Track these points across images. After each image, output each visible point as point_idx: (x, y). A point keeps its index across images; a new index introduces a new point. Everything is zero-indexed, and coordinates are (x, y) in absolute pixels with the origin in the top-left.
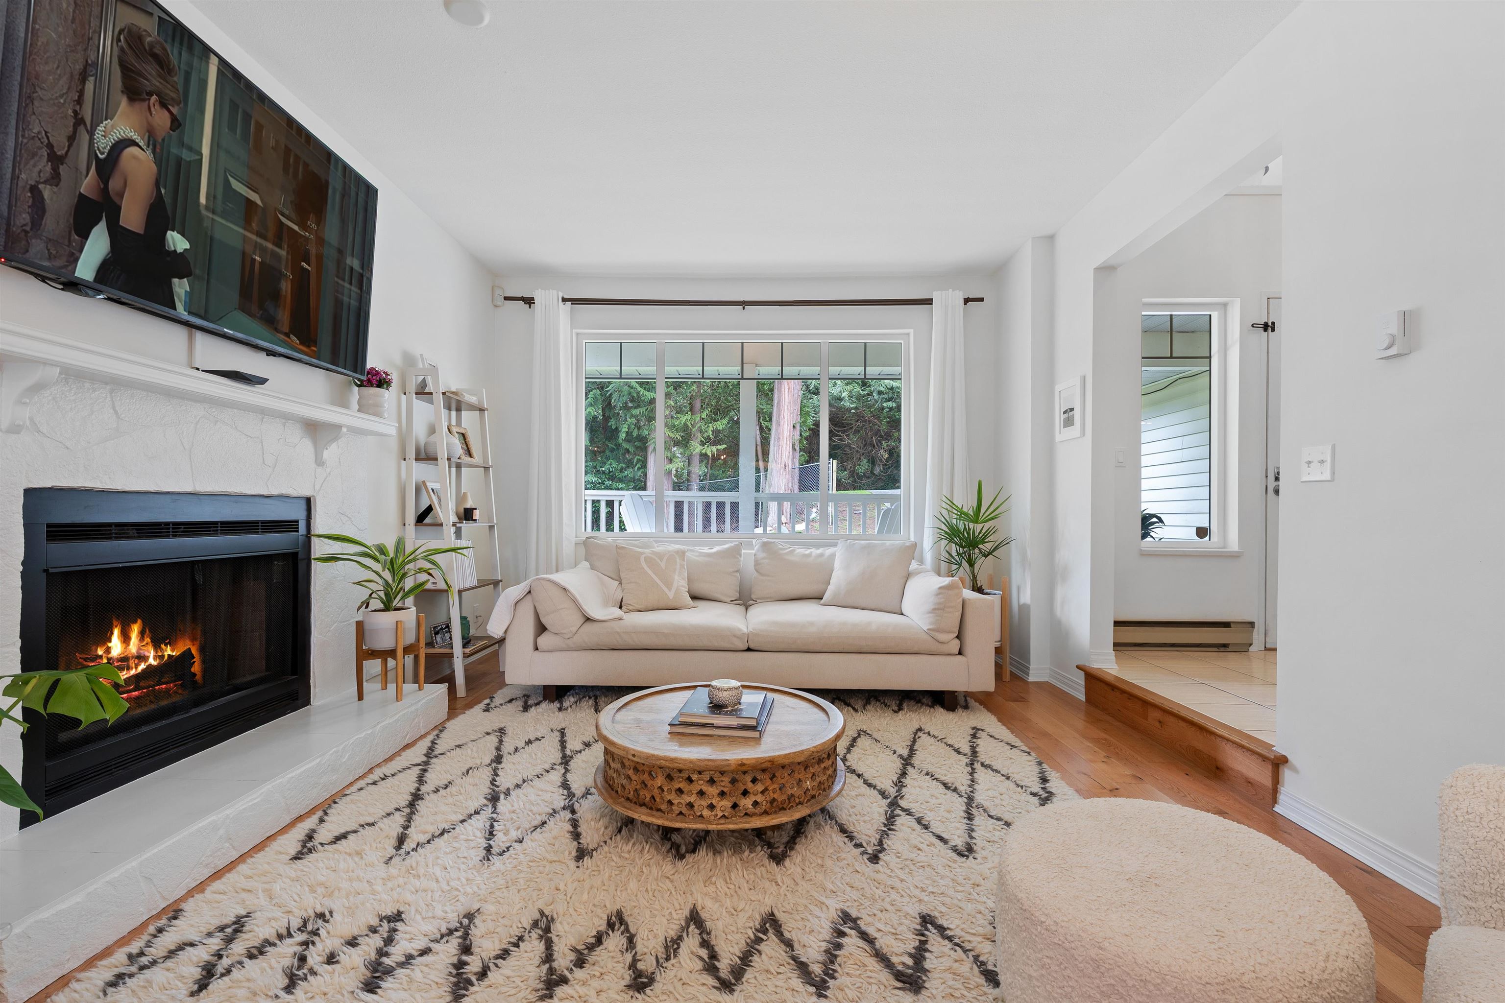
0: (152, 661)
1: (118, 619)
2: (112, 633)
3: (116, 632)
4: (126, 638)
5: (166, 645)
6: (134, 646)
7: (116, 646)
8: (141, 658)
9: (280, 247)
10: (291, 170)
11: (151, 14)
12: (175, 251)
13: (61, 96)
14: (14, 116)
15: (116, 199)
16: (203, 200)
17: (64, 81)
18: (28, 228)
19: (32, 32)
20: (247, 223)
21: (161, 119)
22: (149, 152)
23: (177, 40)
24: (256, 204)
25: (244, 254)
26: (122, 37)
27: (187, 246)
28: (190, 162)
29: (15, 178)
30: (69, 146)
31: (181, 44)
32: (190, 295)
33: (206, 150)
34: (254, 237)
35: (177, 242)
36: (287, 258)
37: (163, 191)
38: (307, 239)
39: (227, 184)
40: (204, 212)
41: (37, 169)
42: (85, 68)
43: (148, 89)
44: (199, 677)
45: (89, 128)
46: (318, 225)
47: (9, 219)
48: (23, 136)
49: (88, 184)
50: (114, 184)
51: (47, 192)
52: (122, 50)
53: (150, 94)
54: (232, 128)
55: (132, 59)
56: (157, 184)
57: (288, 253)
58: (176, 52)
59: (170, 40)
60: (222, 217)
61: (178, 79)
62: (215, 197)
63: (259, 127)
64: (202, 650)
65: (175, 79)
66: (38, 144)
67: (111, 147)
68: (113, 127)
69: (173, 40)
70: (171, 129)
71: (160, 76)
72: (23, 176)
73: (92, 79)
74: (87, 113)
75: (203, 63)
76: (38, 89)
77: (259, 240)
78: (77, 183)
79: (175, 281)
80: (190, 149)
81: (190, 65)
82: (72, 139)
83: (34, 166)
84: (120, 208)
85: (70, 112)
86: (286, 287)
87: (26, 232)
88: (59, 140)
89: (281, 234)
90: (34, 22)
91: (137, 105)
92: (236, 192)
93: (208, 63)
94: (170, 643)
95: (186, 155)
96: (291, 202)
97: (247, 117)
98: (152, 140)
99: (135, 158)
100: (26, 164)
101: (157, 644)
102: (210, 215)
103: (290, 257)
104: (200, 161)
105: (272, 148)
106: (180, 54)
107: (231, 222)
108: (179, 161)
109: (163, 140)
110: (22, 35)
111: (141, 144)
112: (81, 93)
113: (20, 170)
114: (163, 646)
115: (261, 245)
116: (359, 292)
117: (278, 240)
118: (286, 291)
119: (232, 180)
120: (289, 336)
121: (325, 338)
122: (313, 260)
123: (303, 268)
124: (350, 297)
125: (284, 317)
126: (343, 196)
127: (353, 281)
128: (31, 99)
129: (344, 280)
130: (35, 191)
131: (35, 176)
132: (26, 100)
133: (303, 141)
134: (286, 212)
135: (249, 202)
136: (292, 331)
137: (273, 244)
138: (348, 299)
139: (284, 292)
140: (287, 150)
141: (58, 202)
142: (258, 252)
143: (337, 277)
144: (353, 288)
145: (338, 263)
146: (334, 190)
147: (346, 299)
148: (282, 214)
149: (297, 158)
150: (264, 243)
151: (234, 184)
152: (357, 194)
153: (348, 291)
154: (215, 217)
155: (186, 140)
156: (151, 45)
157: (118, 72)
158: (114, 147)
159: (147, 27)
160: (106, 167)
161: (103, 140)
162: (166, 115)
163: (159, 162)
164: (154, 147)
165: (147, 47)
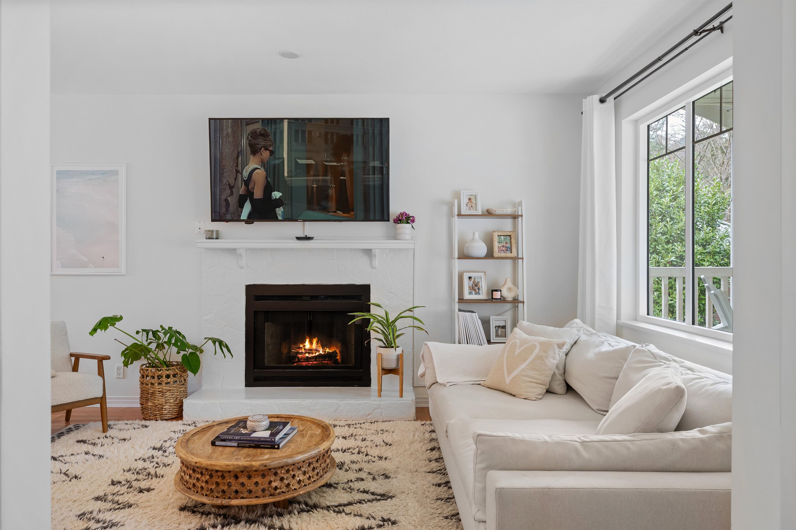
0: (321, 352)
1: (307, 334)
2: (305, 339)
3: (307, 339)
4: (311, 342)
5: (327, 348)
6: (314, 344)
7: (307, 344)
9: (327, 176)
10: (329, 141)
11: (259, 122)
12: (276, 198)
13: (231, 168)
14: (218, 181)
15: (252, 191)
16: (286, 174)
17: (232, 163)
18: (225, 212)
19: (221, 153)
20: (308, 174)
22: (263, 169)
23: (270, 123)
24: (312, 164)
25: (307, 187)
26: (249, 136)
27: (281, 194)
28: (279, 163)
29: (220, 199)
30: (235, 182)
32: (284, 213)
33: (285, 156)
34: (312, 178)
35: (276, 195)
36: (331, 179)
37: (269, 179)
38: (342, 166)
39: (297, 162)
40: (287, 179)
41: (226, 193)
42: (238, 154)
43: (260, 148)
44: (339, 361)
45: (241, 172)
46: (348, 156)
47: (220, 212)
48: (221, 186)
49: (242, 190)
50: (250, 186)
51: (229, 199)
52: (250, 140)
53: (261, 148)
54: (297, 140)
55: (253, 141)
56: (267, 178)
57: (331, 177)
58: (269, 128)
59: (267, 125)
60: (296, 177)
61: (271, 137)
62: (291, 171)
63: (310, 132)
64: (342, 352)
65: (270, 137)
66: (226, 185)
67: (248, 176)
68: (249, 167)
69: (268, 124)
70: (270, 156)
71: (264, 140)
72: (222, 197)
73: (240, 156)
75: (281, 125)
76: (224, 169)
77: (315, 178)
78: (239, 191)
79: (277, 209)
80: (279, 159)
81: (276, 129)
82: (235, 179)
83: (225, 193)
84: (253, 193)
85: (235, 171)
86: (332, 192)
87: (225, 214)
88: (232, 181)
89: (325, 170)
90: (222, 150)
91: (256, 156)
92: (301, 164)
93: (283, 123)
95: (277, 162)
96: (332, 154)
97: (304, 132)
98: (263, 164)
99: (257, 173)
100: (223, 194)
102: (290, 179)
103: (333, 178)
104: (283, 161)
105: (318, 137)
106: (271, 127)
107: (300, 177)
108: (274, 166)
109: (267, 162)
110: (219, 156)
111: (259, 167)
112: (237, 163)
113: (221, 196)
114: (326, 348)
116: (381, 176)
117: (325, 174)
118: (332, 193)
119: (298, 160)
120: (336, 212)
121: (359, 207)
122: (347, 173)
123: (341, 180)
124: (374, 181)
125: (332, 205)
126: (364, 136)
127: (376, 172)
128: (223, 173)
129: (369, 174)
130: (226, 200)
131: (226, 196)
132: (222, 174)
133: (335, 124)
134: (329, 160)
135: (308, 165)
136: (337, 209)
137: (323, 176)
138: (373, 183)
139: (331, 194)
140: (326, 133)
141: (233, 200)
142: (315, 183)
143: (364, 175)
144: (376, 176)
145: (364, 168)
146: (357, 136)
147: (371, 183)
148: (326, 162)
149: (332, 134)
150: (317, 178)
151: (300, 161)
152: (374, 130)
153: (374, 180)
154: (292, 179)
155: (277, 156)
156: (260, 132)
157: (249, 148)
158: (250, 173)
159: (258, 126)
160: (247, 182)
161: (246, 174)
162: (268, 152)
163: (266, 170)
164: (264, 166)
165: (258, 134)
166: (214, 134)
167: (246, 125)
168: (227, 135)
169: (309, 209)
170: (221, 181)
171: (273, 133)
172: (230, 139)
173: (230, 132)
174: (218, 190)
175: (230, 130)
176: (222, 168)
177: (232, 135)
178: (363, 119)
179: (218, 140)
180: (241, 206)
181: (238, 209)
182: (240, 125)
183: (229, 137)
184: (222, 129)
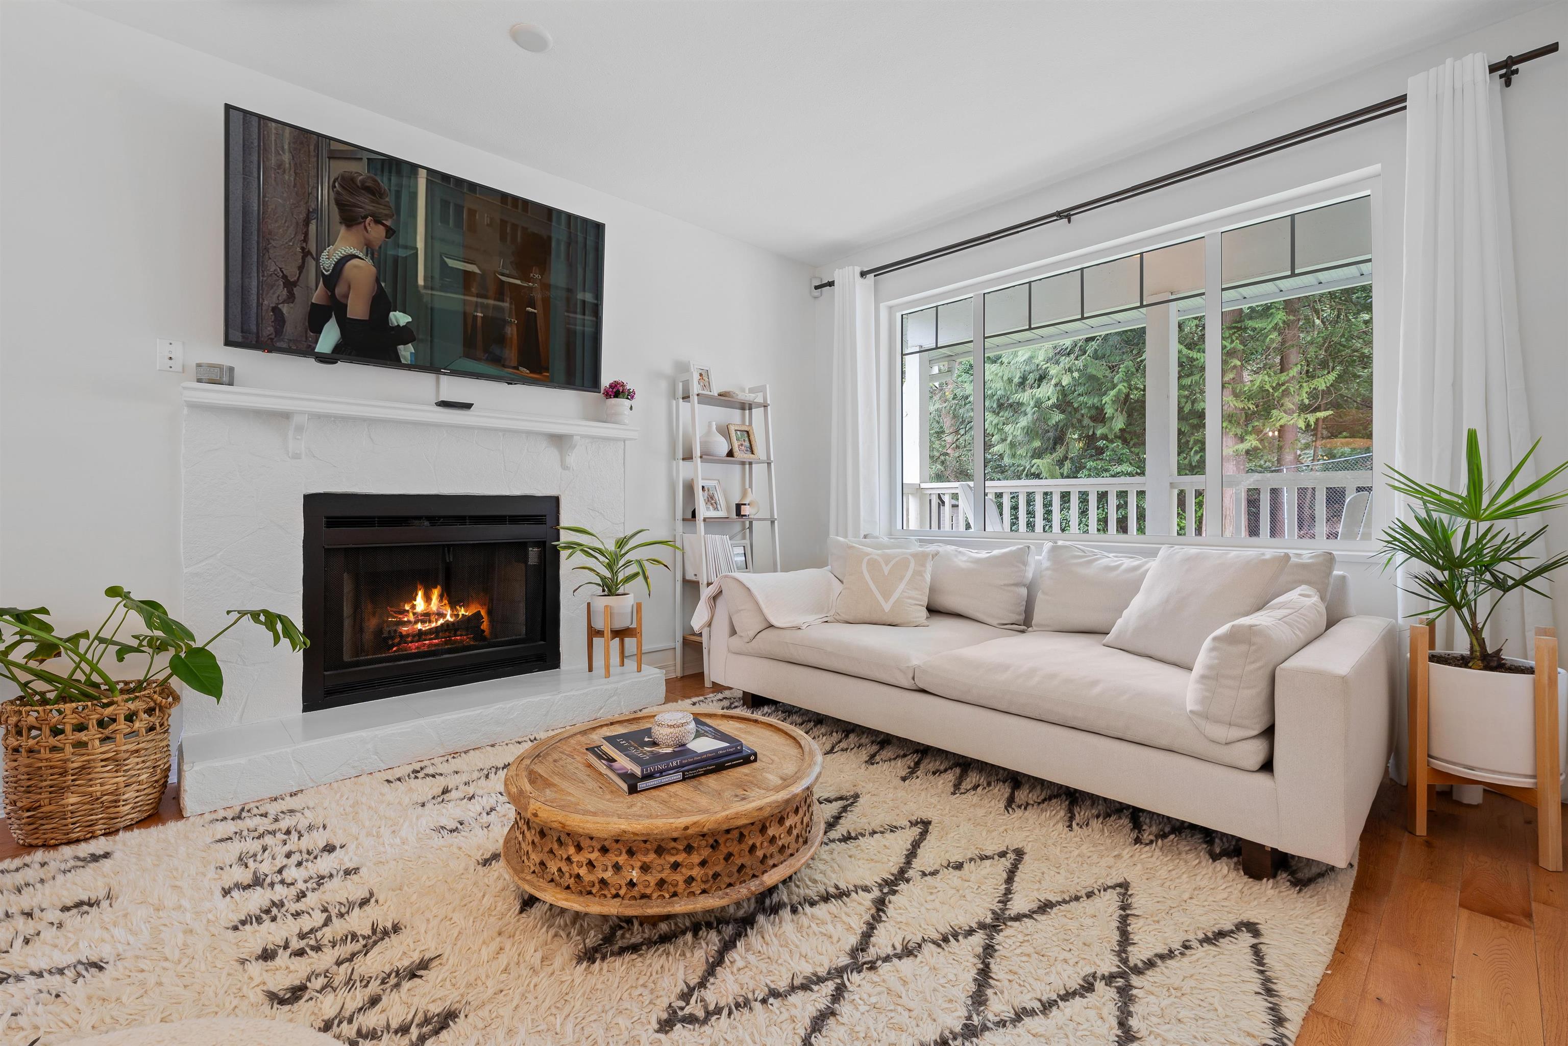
0: (449, 618)
1: (421, 583)
2: (417, 594)
3: (420, 593)
4: (428, 599)
6: (434, 605)
7: (420, 604)
8: (441, 615)
9: (503, 301)
10: (509, 238)
11: (361, 159)
12: (398, 326)
13: (290, 241)
14: (255, 264)
15: (343, 300)
16: (421, 282)
17: (291, 231)
18: (273, 336)
19: (263, 203)
20: (466, 289)
21: (377, 233)
22: (368, 261)
23: (386, 167)
24: (474, 273)
25: (465, 314)
26: (337, 184)
27: (409, 319)
28: (406, 257)
29: (259, 305)
30: (300, 273)
31: (390, 172)
33: (420, 245)
34: (475, 299)
35: (399, 318)
36: (511, 308)
37: (383, 285)
38: (531, 288)
39: (444, 264)
40: (423, 291)
41: (276, 295)
42: (308, 215)
43: (363, 214)
44: (487, 633)
45: (315, 256)
46: (542, 274)
47: (258, 333)
48: (263, 276)
49: (318, 295)
50: (339, 290)
51: (285, 309)
52: (338, 193)
53: (365, 217)
54: (445, 220)
55: (347, 197)
56: (378, 281)
57: (511, 303)
58: (385, 179)
59: (379, 172)
60: (441, 291)
61: (390, 199)
62: (432, 277)
63: (472, 213)
64: (489, 613)
65: (387, 199)
66: (275, 277)
67: (334, 266)
68: (335, 250)
69: (382, 171)
70: (386, 237)
71: (373, 201)
72: (266, 302)
73: (314, 222)
74: (313, 247)
75: (412, 180)
76: (271, 241)
77: (480, 300)
79: (401, 347)
80: (406, 247)
81: (400, 186)
82: (301, 268)
83: (274, 293)
84: (346, 306)
85: (299, 249)
86: (511, 331)
87: (272, 339)
88: (292, 271)
89: (501, 290)
90: (264, 197)
91: (355, 229)
92: (452, 269)
93: (416, 177)
94: (463, 606)
95: (402, 253)
96: (511, 263)
97: (459, 209)
98: (370, 249)
99: (356, 266)
100: (267, 294)
101: (453, 605)
102: (430, 292)
103: (513, 307)
104: (416, 255)
105: (488, 225)
106: (390, 180)
107: (451, 292)
108: (396, 259)
109: (380, 247)
110: (256, 209)
111: (361, 255)
112: (306, 234)
113: (263, 300)
114: (458, 608)
115: (482, 304)
116: (594, 319)
117: (500, 296)
118: (512, 334)
119: (447, 260)
120: (518, 369)
121: (558, 364)
122: (539, 303)
123: (529, 312)
124: (584, 326)
125: (511, 354)
126: (569, 244)
127: (587, 312)
128: (267, 250)
129: (575, 313)
130: (276, 310)
131: (275, 300)
132: (263, 251)
133: (519, 211)
134: (508, 272)
135: (467, 273)
136: (521, 363)
137: (495, 300)
138: (581, 328)
139: (509, 336)
140: (503, 223)
141: (294, 314)
142: (479, 310)
143: (568, 311)
144: (586, 317)
145: (568, 300)
146: (558, 241)
147: (579, 328)
148: (503, 275)
149: (515, 227)
150: (485, 301)
151: (451, 263)
152: (586, 239)
153: (582, 321)
154: (434, 293)
155: (401, 242)
156: (363, 182)
157: (335, 210)
158: (337, 264)
159: (359, 169)
160: (332, 280)
161: (327, 261)
162: (381, 228)
163: (377, 264)
164: (373, 255)
165: (359, 184)
166: (244, 154)
167: (329, 158)
168: (280, 165)
169: (467, 355)
170: (261, 264)
171: (393, 193)
172: (287, 177)
173: (287, 161)
174: (254, 283)
175: (286, 157)
176: (265, 238)
177: (293, 170)
178: (569, 216)
179: (255, 171)
180: (317, 328)
181: (306, 332)
182: (312, 153)
183: (284, 172)
184: (265, 149)
